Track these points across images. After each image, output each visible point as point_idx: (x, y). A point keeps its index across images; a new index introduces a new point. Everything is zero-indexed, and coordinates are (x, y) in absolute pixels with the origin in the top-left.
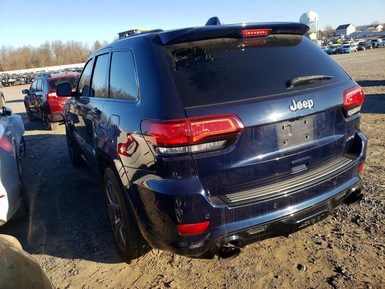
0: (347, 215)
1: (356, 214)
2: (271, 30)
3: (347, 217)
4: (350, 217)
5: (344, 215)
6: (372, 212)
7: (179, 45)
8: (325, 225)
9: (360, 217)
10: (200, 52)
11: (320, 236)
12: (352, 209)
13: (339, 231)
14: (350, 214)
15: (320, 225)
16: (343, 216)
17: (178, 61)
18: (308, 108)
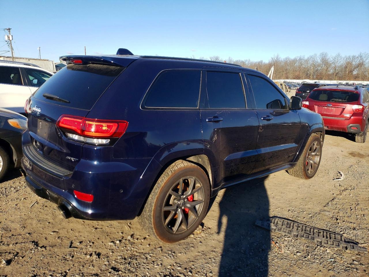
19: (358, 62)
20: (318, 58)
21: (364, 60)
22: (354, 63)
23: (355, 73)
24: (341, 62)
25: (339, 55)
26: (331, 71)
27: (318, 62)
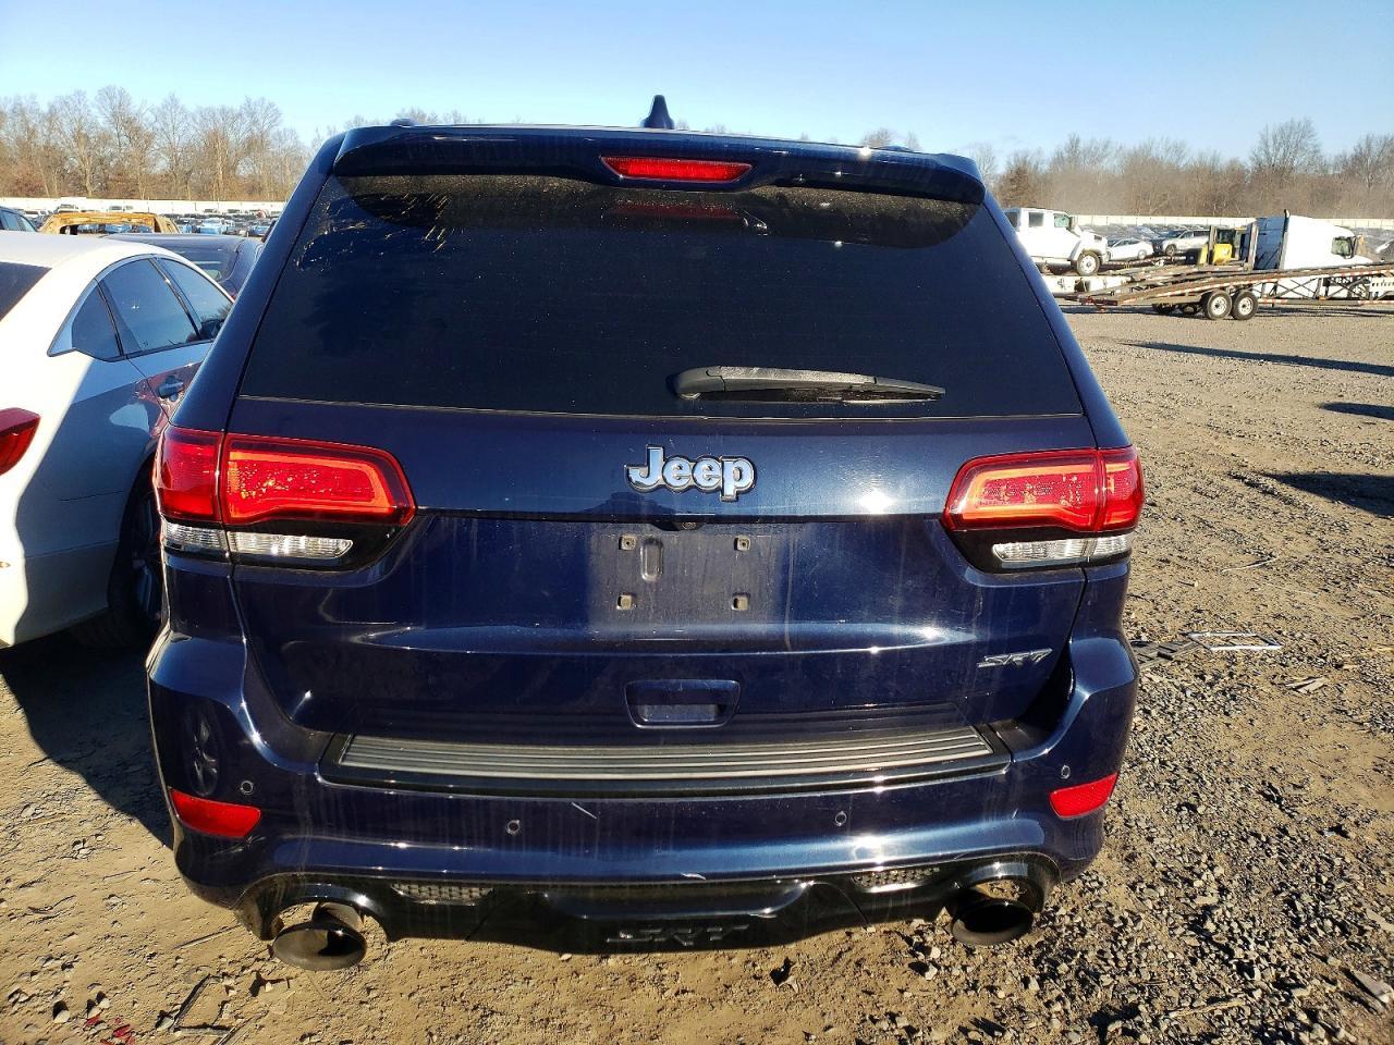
0: (1093, 987)
1: (1132, 999)
2: (746, 169)
3: (1088, 994)
4: (1098, 998)
5: (1083, 982)
6: (1212, 1012)
7: (379, 180)
8: (966, 991)
9: (1139, 1013)
10: (425, 212)
11: (900, 1025)
12: (1138, 972)
13: (993, 1036)
14: (1108, 987)
15: (947, 985)
16: (1076, 985)
17: (332, 234)
18: (720, 490)
19: (243, 135)
20: (94, 111)
21: (265, 128)
22: (232, 137)
23: (243, 170)
24: (188, 134)
25: (173, 102)
26: (162, 165)
27: (94, 125)
